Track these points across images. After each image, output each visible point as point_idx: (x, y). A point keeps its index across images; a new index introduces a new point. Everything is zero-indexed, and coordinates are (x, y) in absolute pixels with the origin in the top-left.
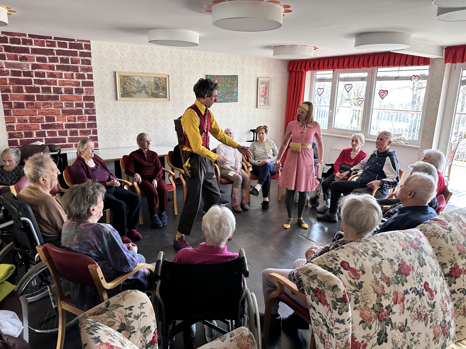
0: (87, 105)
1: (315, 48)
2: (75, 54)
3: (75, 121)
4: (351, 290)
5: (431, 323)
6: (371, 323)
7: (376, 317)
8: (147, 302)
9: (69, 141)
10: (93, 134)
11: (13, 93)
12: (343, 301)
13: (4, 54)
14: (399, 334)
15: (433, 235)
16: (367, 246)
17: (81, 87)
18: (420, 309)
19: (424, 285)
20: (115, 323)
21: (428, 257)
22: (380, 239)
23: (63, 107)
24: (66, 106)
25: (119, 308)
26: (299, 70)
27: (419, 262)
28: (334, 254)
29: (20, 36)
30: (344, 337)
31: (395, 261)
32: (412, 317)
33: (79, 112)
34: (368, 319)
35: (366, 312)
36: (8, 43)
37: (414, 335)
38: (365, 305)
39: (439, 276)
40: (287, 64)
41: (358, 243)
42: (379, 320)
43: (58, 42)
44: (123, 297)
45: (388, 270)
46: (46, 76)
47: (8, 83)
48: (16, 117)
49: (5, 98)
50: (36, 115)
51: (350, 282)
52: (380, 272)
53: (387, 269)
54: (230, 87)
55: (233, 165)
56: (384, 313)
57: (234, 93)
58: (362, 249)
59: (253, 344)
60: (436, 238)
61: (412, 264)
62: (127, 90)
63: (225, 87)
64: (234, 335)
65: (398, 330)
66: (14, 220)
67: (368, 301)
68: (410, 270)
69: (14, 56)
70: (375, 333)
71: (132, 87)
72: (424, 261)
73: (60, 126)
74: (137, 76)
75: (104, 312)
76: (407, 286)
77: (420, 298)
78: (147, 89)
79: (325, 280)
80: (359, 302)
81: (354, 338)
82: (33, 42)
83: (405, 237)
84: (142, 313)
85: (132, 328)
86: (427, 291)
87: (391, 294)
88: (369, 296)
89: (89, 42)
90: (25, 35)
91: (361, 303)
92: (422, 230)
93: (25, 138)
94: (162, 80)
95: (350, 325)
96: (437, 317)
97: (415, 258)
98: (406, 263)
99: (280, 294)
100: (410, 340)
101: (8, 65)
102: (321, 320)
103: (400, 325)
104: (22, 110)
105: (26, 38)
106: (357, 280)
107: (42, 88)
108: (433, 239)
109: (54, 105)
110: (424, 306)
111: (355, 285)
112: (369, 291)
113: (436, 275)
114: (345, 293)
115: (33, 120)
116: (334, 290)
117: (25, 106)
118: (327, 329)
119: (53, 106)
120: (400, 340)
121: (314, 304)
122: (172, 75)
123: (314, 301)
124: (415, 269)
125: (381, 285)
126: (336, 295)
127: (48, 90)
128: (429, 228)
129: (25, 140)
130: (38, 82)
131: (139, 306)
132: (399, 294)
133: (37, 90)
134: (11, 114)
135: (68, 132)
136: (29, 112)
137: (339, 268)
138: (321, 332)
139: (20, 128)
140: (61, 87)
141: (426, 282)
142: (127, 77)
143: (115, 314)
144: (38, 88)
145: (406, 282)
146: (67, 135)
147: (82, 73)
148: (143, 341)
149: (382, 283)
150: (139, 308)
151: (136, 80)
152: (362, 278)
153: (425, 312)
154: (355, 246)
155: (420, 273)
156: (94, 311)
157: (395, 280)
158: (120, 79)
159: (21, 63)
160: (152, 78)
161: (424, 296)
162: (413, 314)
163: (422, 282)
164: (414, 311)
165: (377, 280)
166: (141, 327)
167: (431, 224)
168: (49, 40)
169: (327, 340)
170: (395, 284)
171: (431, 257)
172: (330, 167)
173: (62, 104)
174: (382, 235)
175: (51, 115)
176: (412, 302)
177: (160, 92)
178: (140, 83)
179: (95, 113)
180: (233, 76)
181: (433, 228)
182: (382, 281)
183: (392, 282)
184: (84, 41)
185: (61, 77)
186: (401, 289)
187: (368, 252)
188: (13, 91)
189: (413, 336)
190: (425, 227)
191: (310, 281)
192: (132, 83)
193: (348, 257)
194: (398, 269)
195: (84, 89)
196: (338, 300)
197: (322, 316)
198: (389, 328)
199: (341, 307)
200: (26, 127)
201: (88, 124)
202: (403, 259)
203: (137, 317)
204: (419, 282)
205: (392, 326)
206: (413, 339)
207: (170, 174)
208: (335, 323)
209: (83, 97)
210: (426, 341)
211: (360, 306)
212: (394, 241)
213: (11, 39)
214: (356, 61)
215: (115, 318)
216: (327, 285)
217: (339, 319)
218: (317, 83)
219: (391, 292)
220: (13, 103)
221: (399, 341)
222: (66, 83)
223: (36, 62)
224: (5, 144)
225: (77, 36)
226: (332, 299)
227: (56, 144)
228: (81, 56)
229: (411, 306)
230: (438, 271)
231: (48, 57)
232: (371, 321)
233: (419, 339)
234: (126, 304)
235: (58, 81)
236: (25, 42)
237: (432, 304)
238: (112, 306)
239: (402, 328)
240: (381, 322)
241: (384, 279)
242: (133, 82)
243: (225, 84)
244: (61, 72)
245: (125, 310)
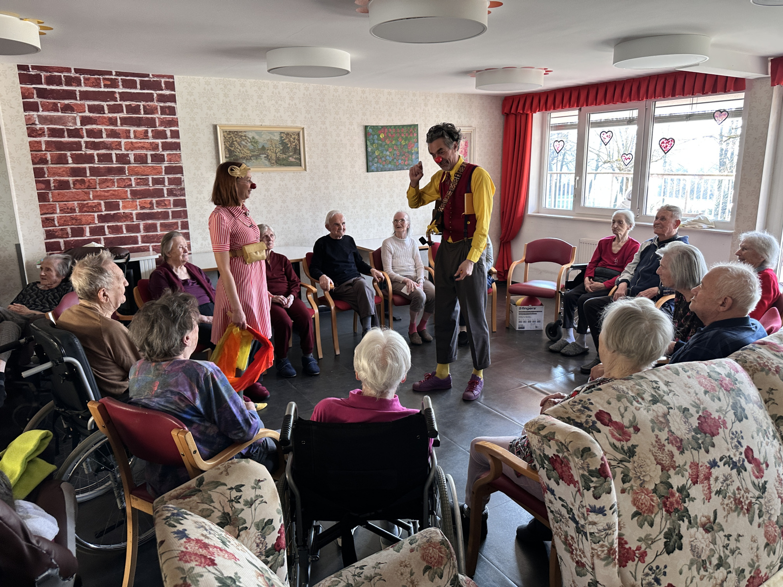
0: (171, 182)
1: (547, 72)
2: (149, 98)
3: (152, 208)
4: (615, 460)
5: (760, 517)
6: (653, 516)
7: (661, 506)
8: (266, 479)
9: (143, 242)
10: (182, 229)
11: (52, 166)
12: (600, 474)
13: (37, 103)
14: (703, 536)
15: (759, 368)
16: (641, 386)
17: (160, 151)
18: (739, 494)
19: (745, 453)
20: (213, 512)
21: (751, 405)
22: (665, 375)
23: (131, 185)
24: (138, 184)
25: (219, 487)
26: (521, 112)
27: (734, 413)
28: (584, 400)
29: (62, 72)
30: (605, 538)
31: (693, 410)
32: (725, 506)
33: (159, 193)
34: (647, 510)
35: (643, 497)
36: (42, 84)
37: (730, 538)
38: (641, 485)
39: (771, 438)
40: (501, 103)
41: (626, 381)
42: (666, 511)
43: (121, 79)
44: (226, 470)
45: (681, 426)
46: (104, 135)
47: (43, 149)
48: (57, 203)
49: (38, 173)
50: (90, 199)
51: (614, 446)
52: (666, 429)
53: (678, 424)
54: (406, 144)
55: (413, 274)
56: (674, 499)
57: (412, 154)
58: (632, 391)
59: (449, 556)
60: (764, 373)
61: (722, 417)
62: (235, 155)
63: (397, 145)
64: (417, 541)
65: (701, 529)
66: (53, 361)
67: (647, 479)
68: (718, 427)
69: (51, 106)
70: (660, 533)
71: (243, 150)
72: (744, 411)
73: (128, 217)
74: (251, 131)
75: (194, 493)
76: (715, 454)
77: (739, 474)
78: (269, 151)
79: (568, 440)
80: (630, 480)
81: (623, 542)
82: (82, 81)
83: (708, 371)
84: (258, 497)
85: (242, 521)
86: (750, 462)
87: (687, 467)
88: (648, 469)
89: (172, 77)
90: (68, 70)
91: (635, 481)
92: (739, 360)
93: (72, 239)
94: (293, 136)
95: (615, 518)
96: (771, 507)
97: (728, 405)
98: (711, 414)
99: (496, 478)
100: (724, 547)
101: (43, 120)
102: (564, 511)
103: (704, 520)
104: (67, 192)
105: (71, 75)
106: (625, 442)
107: (98, 155)
108: (758, 375)
109: (118, 182)
110: (747, 489)
111: (622, 450)
112: (648, 461)
113: (767, 436)
114: (605, 462)
115: (85, 209)
116: (584, 457)
117: (72, 186)
118: (575, 525)
119: (116, 184)
120: (705, 547)
121: (552, 484)
122: (309, 127)
123: (552, 479)
124: (729, 425)
125: (668, 451)
126: (589, 464)
127: (107, 158)
128: (751, 357)
129: (72, 240)
130: (91, 145)
131: (253, 485)
132: (701, 467)
133: (89, 159)
134: (49, 199)
135: (142, 227)
136: (78, 195)
137: (594, 423)
138: (566, 532)
139: (64, 222)
140: (128, 152)
141: (748, 447)
142: (236, 133)
143: (212, 497)
144: (92, 156)
145: (713, 446)
146: (139, 231)
147: (162, 128)
148: (261, 545)
149: (669, 447)
150: (253, 488)
151: (250, 137)
152: (635, 439)
153: (749, 498)
154: (621, 386)
155: (736, 432)
156: (178, 492)
157: (693, 443)
158: (224, 136)
159: (64, 116)
160: (275, 134)
161: (746, 470)
162: (726, 501)
163: (742, 446)
164: (729, 496)
165: (661, 442)
166: (257, 520)
167: (754, 350)
168: (107, 77)
169: (577, 546)
170: (692, 450)
171: (755, 405)
172: (580, 271)
173: (130, 180)
174: (668, 368)
175: (112, 199)
176: (725, 481)
177: (290, 156)
178: (256, 142)
179: (185, 194)
180: (410, 126)
181: (759, 357)
182: (670, 445)
183: (687, 447)
184: (163, 76)
185: (129, 137)
186: (704, 459)
187: (644, 396)
188: (52, 161)
189: (729, 540)
190: (745, 355)
191: (543, 444)
192: (243, 143)
193: (609, 403)
194: (697, 425)
195: (166, 156)
196: (592, 473)
197: (565, 504)
198: (684, 525)
199: (597, 485)
200: (73, 219)
201: (173, 212)
202: (706, 408)
203: (250, 504)
204: (736, 447)
205: (690, 522)
206: (728, 545)
207: (309, 291)
208: (588, 514)
209: (164, 169)
210: (752, 549)
211: (632, 487)
212: (689, 377)
213: (47, 78)
214: (618, 91)
215: (212, 504)
216: (572, 447)
217: (595, 506)
218: (551, 132)
219: (686, 462)
220: (52, 182)
221: (703, 548)
222: (136, 145)
223: (87, 114)
224: (40, 249)
225: (153, 68)
226: (581, 472)
227: (123, 247)
228: (159, 100)
229: (722, 488)
230: (770, 430)
231: (107, 105)
232: (652, 513)
233: (738, 545)
234: (231, 481)
235: (123, 144)
236: (70, 81)
237: (761, 485)
238: (208, 484)
239: (708, 526)
240: (670, 514)
241: (674, 442)
242: (246, 141)
243: (397, 140)
244: (128, 128)
245: (229, 491)
